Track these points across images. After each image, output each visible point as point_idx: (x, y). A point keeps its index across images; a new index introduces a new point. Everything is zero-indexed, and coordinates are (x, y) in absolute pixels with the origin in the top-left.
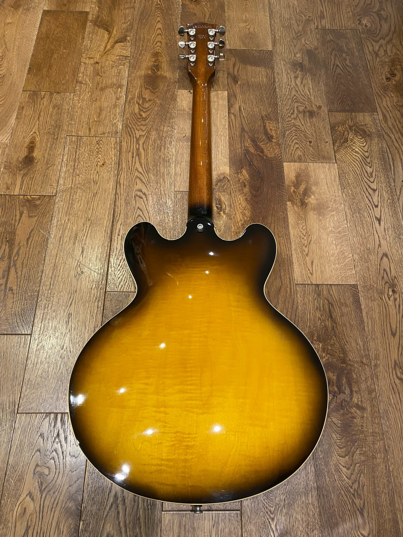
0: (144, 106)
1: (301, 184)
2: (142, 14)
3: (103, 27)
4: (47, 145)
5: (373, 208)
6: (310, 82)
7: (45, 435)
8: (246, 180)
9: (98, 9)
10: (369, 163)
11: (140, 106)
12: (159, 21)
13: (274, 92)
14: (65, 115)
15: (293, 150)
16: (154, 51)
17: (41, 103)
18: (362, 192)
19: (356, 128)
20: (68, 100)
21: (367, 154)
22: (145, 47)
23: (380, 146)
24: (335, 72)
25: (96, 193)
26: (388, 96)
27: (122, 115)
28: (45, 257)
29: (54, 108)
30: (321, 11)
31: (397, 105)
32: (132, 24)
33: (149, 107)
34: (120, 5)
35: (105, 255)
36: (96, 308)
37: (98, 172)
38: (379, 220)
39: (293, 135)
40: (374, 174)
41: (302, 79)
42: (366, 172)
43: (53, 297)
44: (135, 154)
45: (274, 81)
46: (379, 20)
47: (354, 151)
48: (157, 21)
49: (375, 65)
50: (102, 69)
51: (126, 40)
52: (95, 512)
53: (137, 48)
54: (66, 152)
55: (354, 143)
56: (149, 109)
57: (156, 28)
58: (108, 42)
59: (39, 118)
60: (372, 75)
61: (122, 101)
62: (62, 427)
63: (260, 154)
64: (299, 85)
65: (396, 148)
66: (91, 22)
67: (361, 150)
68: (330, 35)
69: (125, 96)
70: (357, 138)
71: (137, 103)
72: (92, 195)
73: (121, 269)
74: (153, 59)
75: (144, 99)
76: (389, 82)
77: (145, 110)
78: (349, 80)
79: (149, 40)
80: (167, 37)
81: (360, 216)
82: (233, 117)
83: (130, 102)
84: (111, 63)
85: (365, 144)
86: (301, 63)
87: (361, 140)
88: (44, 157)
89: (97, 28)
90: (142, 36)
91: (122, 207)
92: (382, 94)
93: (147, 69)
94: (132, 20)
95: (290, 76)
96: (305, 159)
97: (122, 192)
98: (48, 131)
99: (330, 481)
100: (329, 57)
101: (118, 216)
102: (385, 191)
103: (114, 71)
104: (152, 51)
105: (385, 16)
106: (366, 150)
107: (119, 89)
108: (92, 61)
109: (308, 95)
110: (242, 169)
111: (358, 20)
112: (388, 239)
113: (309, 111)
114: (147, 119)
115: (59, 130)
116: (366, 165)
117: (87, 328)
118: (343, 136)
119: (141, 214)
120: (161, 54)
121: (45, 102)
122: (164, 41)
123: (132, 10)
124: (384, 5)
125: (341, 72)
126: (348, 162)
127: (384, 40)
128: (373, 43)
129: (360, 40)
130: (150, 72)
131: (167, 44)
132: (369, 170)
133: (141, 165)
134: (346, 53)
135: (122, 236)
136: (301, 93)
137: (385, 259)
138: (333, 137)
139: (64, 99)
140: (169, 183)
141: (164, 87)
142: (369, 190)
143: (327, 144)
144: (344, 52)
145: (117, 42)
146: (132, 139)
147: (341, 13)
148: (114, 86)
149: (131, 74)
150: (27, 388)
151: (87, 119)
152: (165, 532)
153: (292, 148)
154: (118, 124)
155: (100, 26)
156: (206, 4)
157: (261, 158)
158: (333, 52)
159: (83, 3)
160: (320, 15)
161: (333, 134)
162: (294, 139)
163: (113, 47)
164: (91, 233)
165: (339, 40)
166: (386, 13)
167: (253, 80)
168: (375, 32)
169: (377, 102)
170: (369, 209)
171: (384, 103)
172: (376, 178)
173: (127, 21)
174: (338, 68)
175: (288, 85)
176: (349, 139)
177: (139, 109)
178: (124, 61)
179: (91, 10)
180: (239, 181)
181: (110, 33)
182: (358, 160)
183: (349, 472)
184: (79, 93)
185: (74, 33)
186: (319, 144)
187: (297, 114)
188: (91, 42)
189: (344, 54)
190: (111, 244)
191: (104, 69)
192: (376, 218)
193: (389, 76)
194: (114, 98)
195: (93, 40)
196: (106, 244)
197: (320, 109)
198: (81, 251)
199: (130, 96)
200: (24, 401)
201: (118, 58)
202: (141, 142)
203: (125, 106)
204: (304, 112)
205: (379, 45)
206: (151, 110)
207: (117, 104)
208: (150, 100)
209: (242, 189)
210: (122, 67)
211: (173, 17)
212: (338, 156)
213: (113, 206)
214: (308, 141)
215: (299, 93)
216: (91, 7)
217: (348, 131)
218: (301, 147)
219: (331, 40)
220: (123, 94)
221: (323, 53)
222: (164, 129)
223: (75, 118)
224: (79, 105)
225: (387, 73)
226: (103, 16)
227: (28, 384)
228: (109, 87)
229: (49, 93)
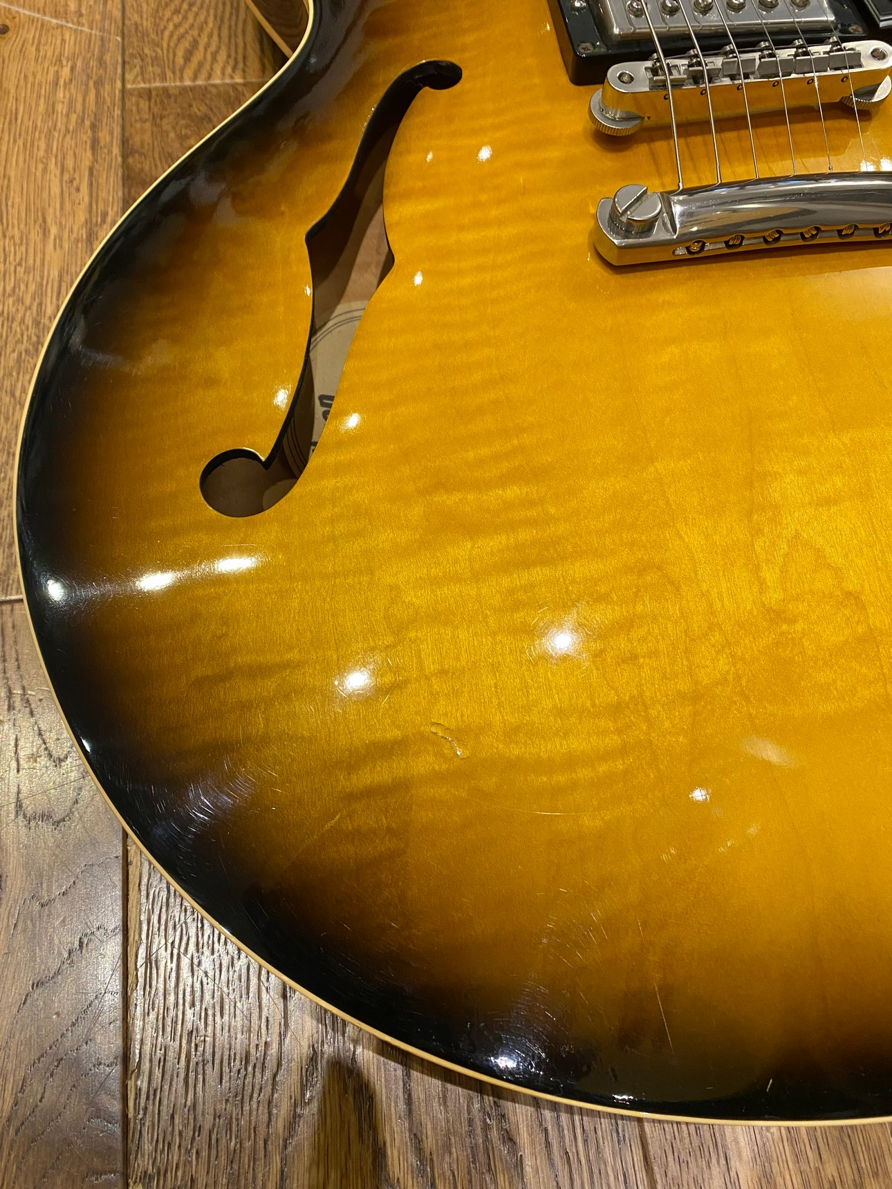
36: (89, 154)
52: (217, 1116)
117: (54, 230)
152: (673, 1167)
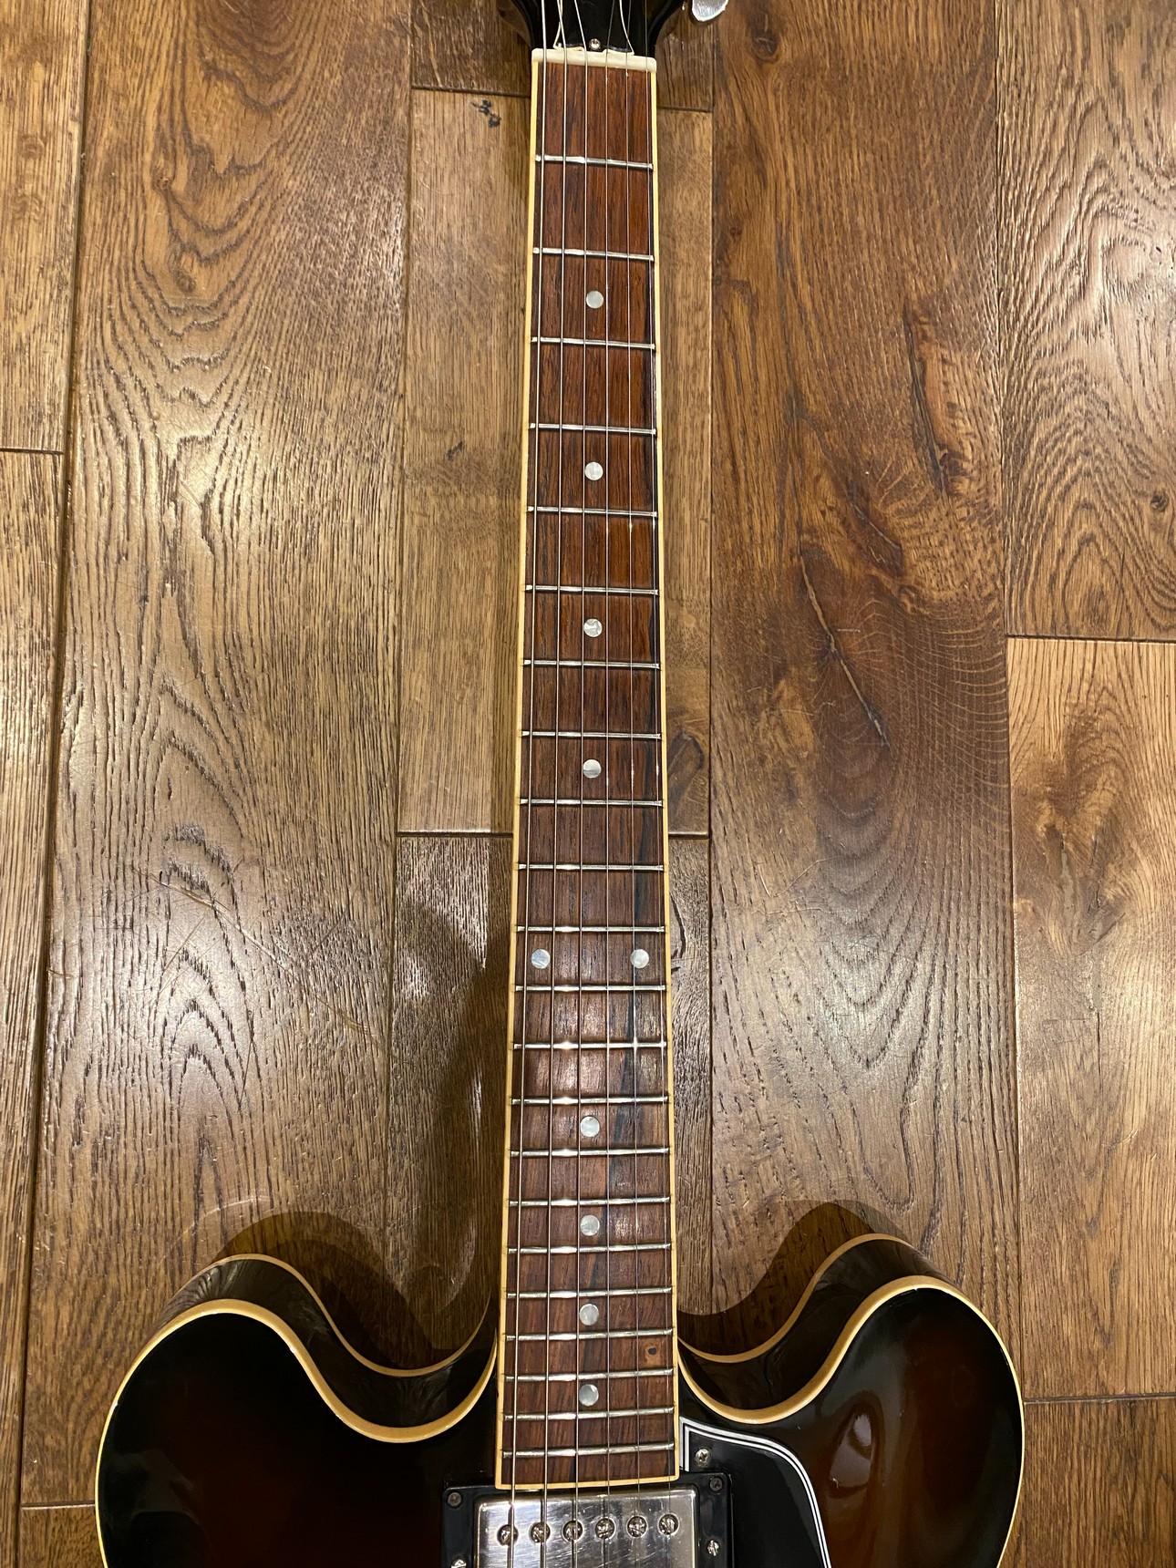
0: (204, 216)
1: (1091, 787)
8: (798, 759)
11: (175, 213)
13: (982, 136)
15: (1062, 553)
33: (231, 225)
39: (1071, 450)
41: (1150, 44)
45: (991, 52)
56: (232, 236)
61: (61, 169)
63: (883, 577)
69: (75, 129)
71: (155, 184)
75: (203, 156)
77: (207, 248)
82: (740, 314)
83: (110, 180)
95: (1083, 13)
96: (1126, 615)
101: (72, 1007)
107: (38, 69)
110: (777, 682)
114: (225, 315)
135: (95, 1146)
140: (362, 782)
141: (325, 61)
153: (1059, 542)
157: (886, 605)
162: (1074, 480)
167: (867, 35)
175: (1068, 83)
177: (175, 235)
180: (762, 760)
199: (108, 131)
203: (81, 201)
206: (246, 245)
207: (29, 187)
208: (237, 169)
209: (776, 820)
214: (1143, 494)
218: (1106, 536)
220: (65, 110)
222: (327, 392)
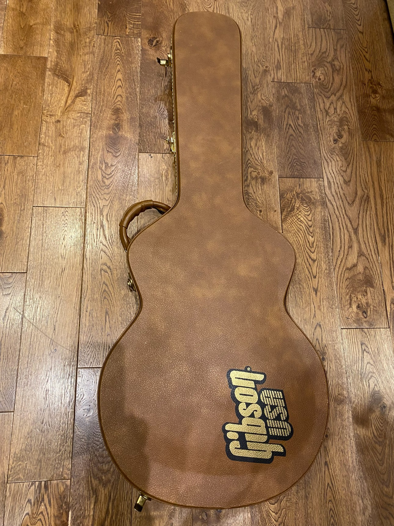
2: (101, 61)
3: (62, 77)
4: (14, 218)
5: (312, 279)
6: (264, 144)
7: (32, 501)
9: (56, 54)
10: (311, 233)
12: (119, 71)
14: (30, 183)
16: (115, 106)
17: (6, 170)
18: (303, 263)
19: (303, 195)
20: (32, 165)
21: (310, 223)
22: (105, 102)
23: (323, 214)
24: (287, 133)
25: (64, 269)
26: (334, 160)
27: (85, 183)
28: (21, 336)
29: (18, 174)
30: (278, 60)
31: (341, 170)
32: (92, 74)
34: (79, 50)
35: (75, 332)
37: (65, 246)
38: (316, 291)
40: (315, 244)
42: (308, 242)
43: (31, 375)
44: (99, 226)
46: (332, 72)
47: (300, 220)
48: (117, 71)
49: (324, 124)
50: (64, 129)
51: (86, 93)
53: (97, 103)
54: (33, 225)
55: (300, 212)
57: (116, 79)
58: (69, 95)
59: (4, 187)
60: (321, 136)
62: (46, 493)
64: (253, 147)
65: (336, 216)
66: (50, 71)
67: (306, 219)
68: (285, 89)
70: (303, 206)
72: (61, 270)
73: (90, 345)
74: (114, 117)
76: (336, 145)
78: (300, 142)
79: (109, 94)
80: (127, 89)
81: (300, 287)
84: (73, 121)
85: (309, 212)
86: (256, 121)
87: (307, 209)
88: (13, 230)
89: (56, 78)
90: (102, 89)
91: (89, 282)
92: (328, 158)
93: (109, 128)
94: (91, 68)
97: (88, 267)
98: (15, 201)
99: (262, 524)
100: (283, 116)
102: (323, 261)
103: (76, 131)
104: (113, 107)
105: (338, 67)
106: (310, 219)
108: (53, 119)
109: (261, 159)
111: (313, 71)
112: (322, 309)
113: (261, 177)
115: (25, 200)
116: (309, 234)
118: (290, 204)
119: (107, 289)
120: (121, 110)
121: (9, 169)
122: (124, 95)
123: (91, 56)
124: (338, 53)
125: (293, 133)
126: (293, 232)
127: (335, 96)
128: (325, 99)
129: (313, 96)
130: (111, 132)
131: (127, 98)
132: (311, 239)
133: (106, 238)
134: (299, 110)
136: (255, 156)
137: (318, 329)
138: (282, 206)
139: (28, 164)
142: (310, 260)
143: (276, 213)
144: (297, 110)
145: (77, 96)
146: (96, 209)
147: (297, 63)
148: (76, 148)
149: (93, 134)
150: (14, 461)
151: (51, 187)
154: (82, 193)
155: (59, 76)
156: (166, 49)
158: (287, 109)
159: (40, 46)
160: (277, 65)
161: (281, 202)
163: (73, 102)
164: (61, 309)
165: (293, 95)
166: (339, 64)
168: (327, 86)
169: (324, 166)
170: (308, 280)
171: (330, 168)
172: (317, 248)
173: (87, 69)
174: (291, 129)
176: (295, 207)
178: (85, 119)
179: (49, 54)
181: (70, 85)
182: (302, 229)
183: (277, 516)
184: (42, 158)
185: (33, 84)
186: (268, 214)
187: (250, 181)
188: (51, 96)
189: (297, 111)
190: (80, 320)
191: (66, 129)
192: (314, 288)
193: (336, 137)
194: (77, 162)
195: (53, 93)
196: (75, 321)
197: (272, 174)
198: (53, 329)
200: (12, 472)
201: (79, 115)
202: (105, 213)
204: (256, 178)
205: (330, 102)
210: (84, 126)
211: (133, 65)
212: (284, 226)
213: (80, 282)
215: (253, 156)
216: (49, 51)
217: (295, 199)
219: (286, 96)
221: (277, 111)
223: (40, 186)
224: (43, 171)
225: (335, 134)
226: (61, 64)
227: (14, 457)
228: (72, 149)
229: (13, 156)
